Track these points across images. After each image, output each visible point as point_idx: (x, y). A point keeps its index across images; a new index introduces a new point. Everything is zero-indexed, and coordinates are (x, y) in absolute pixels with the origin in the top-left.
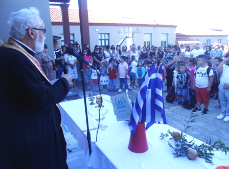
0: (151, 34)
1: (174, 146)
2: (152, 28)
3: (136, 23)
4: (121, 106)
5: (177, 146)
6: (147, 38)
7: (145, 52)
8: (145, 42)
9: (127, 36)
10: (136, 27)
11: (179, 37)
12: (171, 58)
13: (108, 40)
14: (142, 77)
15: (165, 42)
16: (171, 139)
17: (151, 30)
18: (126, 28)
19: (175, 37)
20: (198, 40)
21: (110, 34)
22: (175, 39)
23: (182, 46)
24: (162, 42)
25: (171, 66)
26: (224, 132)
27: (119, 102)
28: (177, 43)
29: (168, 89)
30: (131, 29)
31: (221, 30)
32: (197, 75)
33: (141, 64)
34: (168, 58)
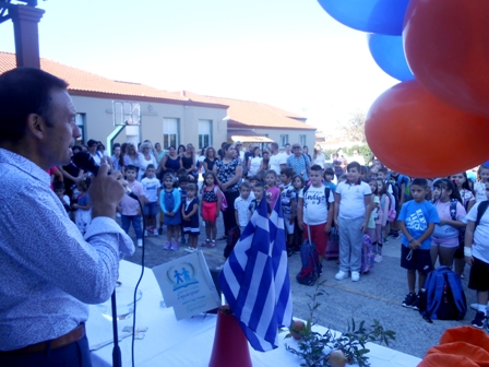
0: (178, 120)
1: (298, 350)
2: (180, 107)
3: (148, 95)
4: (185, 282)
5: (304, 347)
6: (170, 128)
7: (175, 158)
8: (166, 137)
9: (130, 121)
10: (146, 104)
11: (235, 127)
12: (232, 171)
13: (82, 127)
14: (175, 210)
15: (206, 137)
16: (287, 336)
17: (178, 111)
18: (127, 104)
19: (226, 128)
20: (267, 136)
21: (87, 116)
22: (225, 133)
23: (239, 146)
24: (200, 137)
25: (232, 186)
26: (340, 309)
27: (177, 275)
28: (229, 139)
29: (226, 233)
30: (137, 106)
31: (303, 120)
32: (309, 202)
33: (172, 183)
34: (226, 171)
